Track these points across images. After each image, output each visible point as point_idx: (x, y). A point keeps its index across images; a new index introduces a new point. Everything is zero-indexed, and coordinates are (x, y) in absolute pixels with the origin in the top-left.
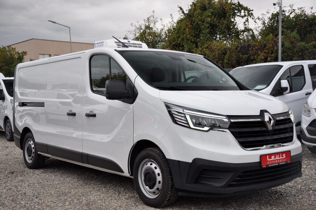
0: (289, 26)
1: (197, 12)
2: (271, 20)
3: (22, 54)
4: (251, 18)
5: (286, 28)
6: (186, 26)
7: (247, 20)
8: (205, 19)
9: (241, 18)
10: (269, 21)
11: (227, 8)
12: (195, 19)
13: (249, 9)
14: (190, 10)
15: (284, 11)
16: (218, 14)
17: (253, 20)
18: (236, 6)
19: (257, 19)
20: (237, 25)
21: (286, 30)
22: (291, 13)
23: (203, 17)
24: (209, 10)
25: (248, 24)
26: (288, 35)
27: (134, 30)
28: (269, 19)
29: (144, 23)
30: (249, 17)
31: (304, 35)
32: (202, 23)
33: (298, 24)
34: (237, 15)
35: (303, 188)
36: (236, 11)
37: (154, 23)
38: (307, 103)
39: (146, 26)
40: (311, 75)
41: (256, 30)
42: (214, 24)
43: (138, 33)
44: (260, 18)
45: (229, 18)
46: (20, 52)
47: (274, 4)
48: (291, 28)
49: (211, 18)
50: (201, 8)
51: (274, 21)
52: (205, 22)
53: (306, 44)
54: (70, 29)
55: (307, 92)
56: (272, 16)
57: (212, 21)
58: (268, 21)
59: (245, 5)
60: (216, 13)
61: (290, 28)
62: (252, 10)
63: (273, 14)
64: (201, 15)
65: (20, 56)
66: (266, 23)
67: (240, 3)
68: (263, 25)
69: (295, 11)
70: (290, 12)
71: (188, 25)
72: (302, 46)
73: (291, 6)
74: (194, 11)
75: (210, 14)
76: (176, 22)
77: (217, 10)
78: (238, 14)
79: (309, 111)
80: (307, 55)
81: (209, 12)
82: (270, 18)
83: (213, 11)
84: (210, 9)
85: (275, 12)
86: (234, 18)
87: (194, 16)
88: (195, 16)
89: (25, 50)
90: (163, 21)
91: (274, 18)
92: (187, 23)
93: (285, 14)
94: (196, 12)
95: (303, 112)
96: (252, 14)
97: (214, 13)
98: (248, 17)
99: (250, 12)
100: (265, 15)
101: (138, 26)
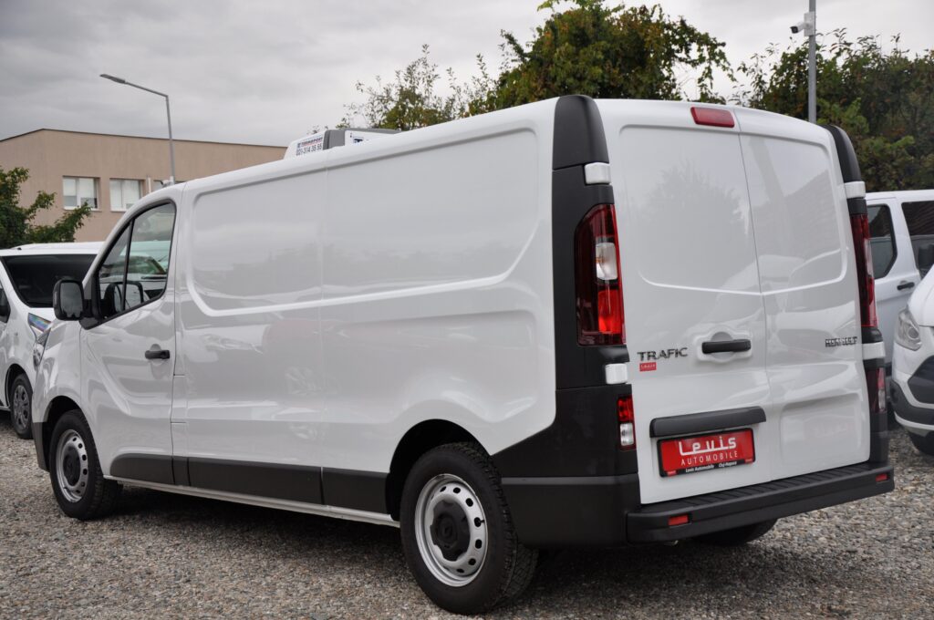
0: (834, 90)
1: (563, 48)
2: (779, 72)
3: (13, 176)
4: (720, 67)
5: (824, 98)
6: (529, 92)
7: (708, 73)
8: (584, 72)
9: (689, 66)
10: (775, 76)
11: (648, 39)
12: (557, 71)
13: (714, 39)
14: (538, 45)
15: (818, 48)
16: (623, 55)
17: (726, 72)
18: (675, 31)
19: (739, 69)
20: (677, 86)
21: (827, 104)
22: (838, 54)
23: (581, 65)
24: (596, 43)
25: (711, 84)
26: (832, 118)
27: (366, 102)
28: (774, 71)
29: (397, 83)
30: (713, 62)
31: (878, 117)
32: (578, 84)
33: (860, 85)
34: (676, 57)
35: (916, 541)
36: (675, 47)
37: (426, 82)
38: (907, 312)
39: (401, 90)
40: (912, 232)
41: (738, 104)
42: (612, 84)
43: (378, 111)
44: (747, 67)
45: (655, 67)
46: (6, 172)
47: (795, 30)
48: (839, 98)
49: (603, 69)
50: (573, 38)
51: (789, 75)
52: (585, 79)
53: (886, 142)
54: (167, 100)
55: (902, 282)
56: (783, 62)
57: (606, 76)
58: (772, 77)
59: (701, 30)
60: (617, 52)
61: (837, 95)
62: (723, 44)
63: (785, 55)
64: (573, 57)
65: (7, 182)
66: (766, 81)
67: (688, 23)
68: (758, 88)
69: (851, 47)
70: (837, 50)
71: (536, 88)
72: (875, 148)
73: (839, 33)
74: (551, 45)
75: (600, 56)
76: (497, 79)
77: (621, 44)
78: (679, 55)
79: (915, 334)
80: (891, 175)
81: (597, 50)
82: (778, 67)
83: (609, 45)
84: (601, 40)
85: (793, 51)
86: (670, 65)
87: (551, 63)
88: (555, 60)
89: (21, 165)
90: (454, 76)
91: (791, 67)
92: (531, 82)
93: (819, 56)
94: (558, 50)
95: (898, 338)
96: (722, 55)
97: (612, 52)
98: (710, 63)
99: (717, 50)
100: (764, 59)
101: (381, 92)
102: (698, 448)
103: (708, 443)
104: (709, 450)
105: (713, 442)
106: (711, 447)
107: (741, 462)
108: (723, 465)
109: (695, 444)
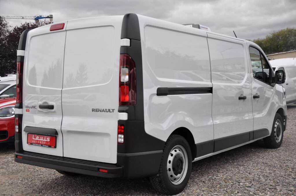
102: (38, 138)
103: (41, 137)
104: (41, 140)
105: (42, 137)
106: (42, 139)
107: (50, 146)
108: (44, 146)
109: (37, 137)
